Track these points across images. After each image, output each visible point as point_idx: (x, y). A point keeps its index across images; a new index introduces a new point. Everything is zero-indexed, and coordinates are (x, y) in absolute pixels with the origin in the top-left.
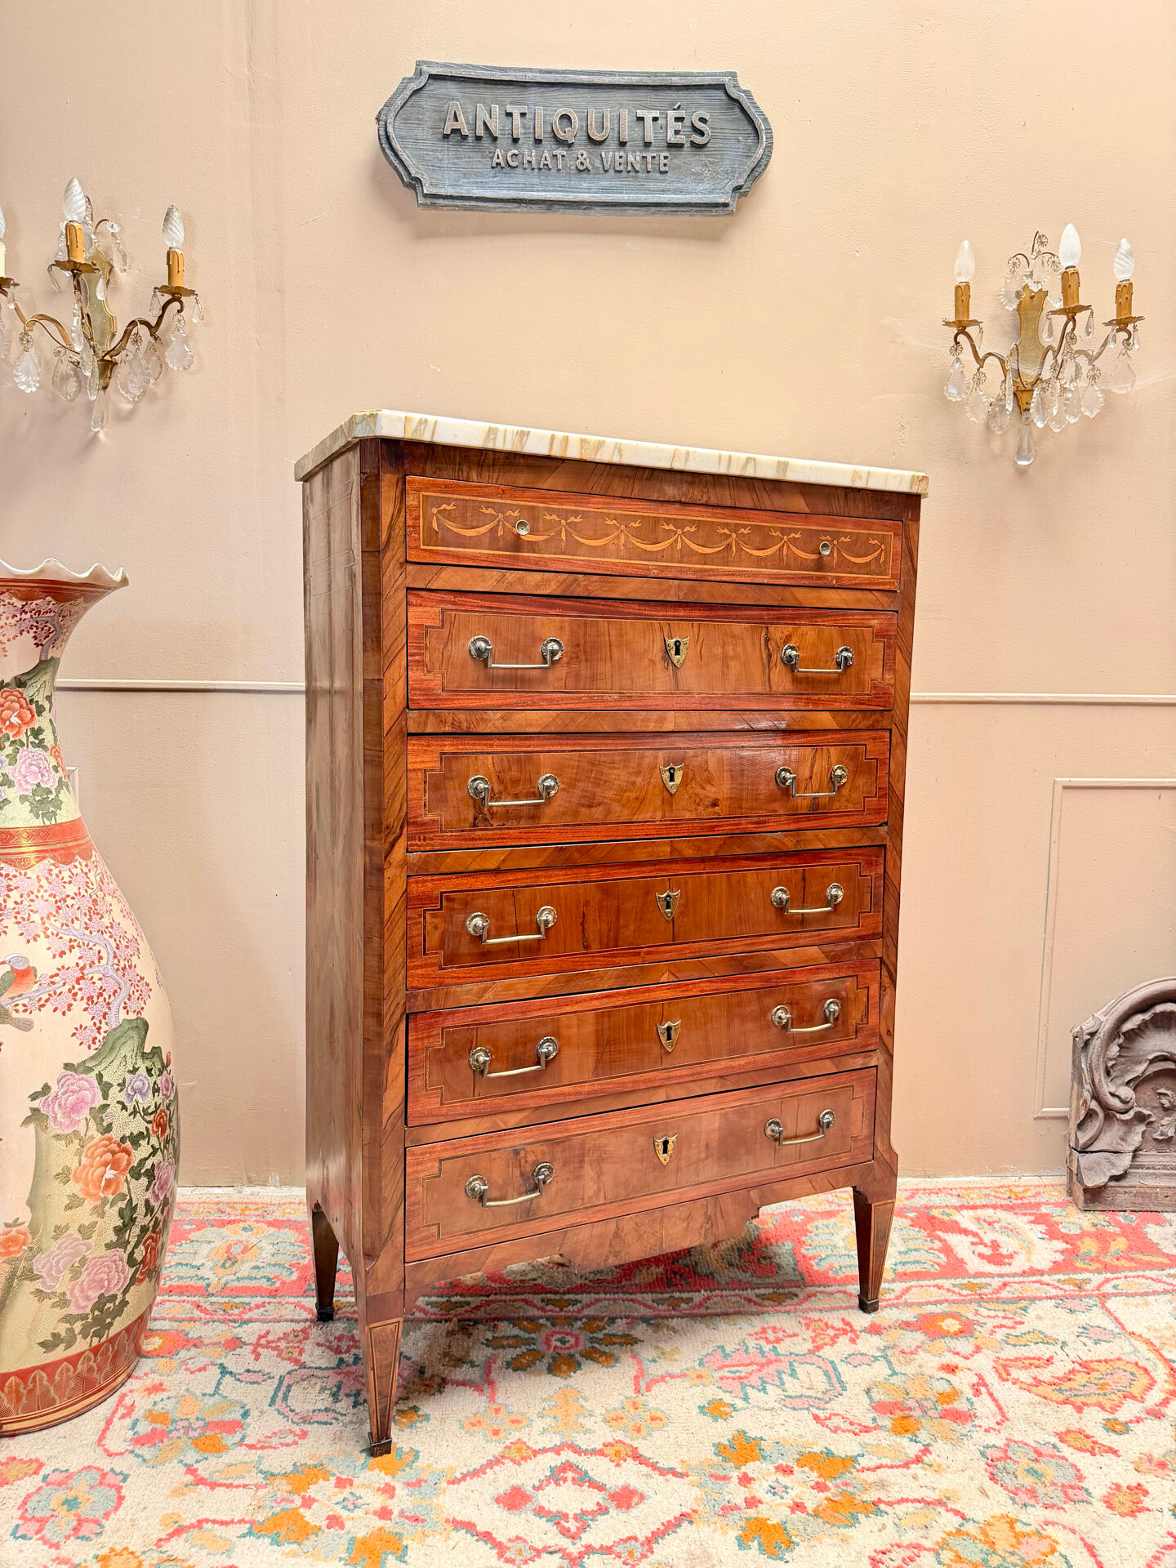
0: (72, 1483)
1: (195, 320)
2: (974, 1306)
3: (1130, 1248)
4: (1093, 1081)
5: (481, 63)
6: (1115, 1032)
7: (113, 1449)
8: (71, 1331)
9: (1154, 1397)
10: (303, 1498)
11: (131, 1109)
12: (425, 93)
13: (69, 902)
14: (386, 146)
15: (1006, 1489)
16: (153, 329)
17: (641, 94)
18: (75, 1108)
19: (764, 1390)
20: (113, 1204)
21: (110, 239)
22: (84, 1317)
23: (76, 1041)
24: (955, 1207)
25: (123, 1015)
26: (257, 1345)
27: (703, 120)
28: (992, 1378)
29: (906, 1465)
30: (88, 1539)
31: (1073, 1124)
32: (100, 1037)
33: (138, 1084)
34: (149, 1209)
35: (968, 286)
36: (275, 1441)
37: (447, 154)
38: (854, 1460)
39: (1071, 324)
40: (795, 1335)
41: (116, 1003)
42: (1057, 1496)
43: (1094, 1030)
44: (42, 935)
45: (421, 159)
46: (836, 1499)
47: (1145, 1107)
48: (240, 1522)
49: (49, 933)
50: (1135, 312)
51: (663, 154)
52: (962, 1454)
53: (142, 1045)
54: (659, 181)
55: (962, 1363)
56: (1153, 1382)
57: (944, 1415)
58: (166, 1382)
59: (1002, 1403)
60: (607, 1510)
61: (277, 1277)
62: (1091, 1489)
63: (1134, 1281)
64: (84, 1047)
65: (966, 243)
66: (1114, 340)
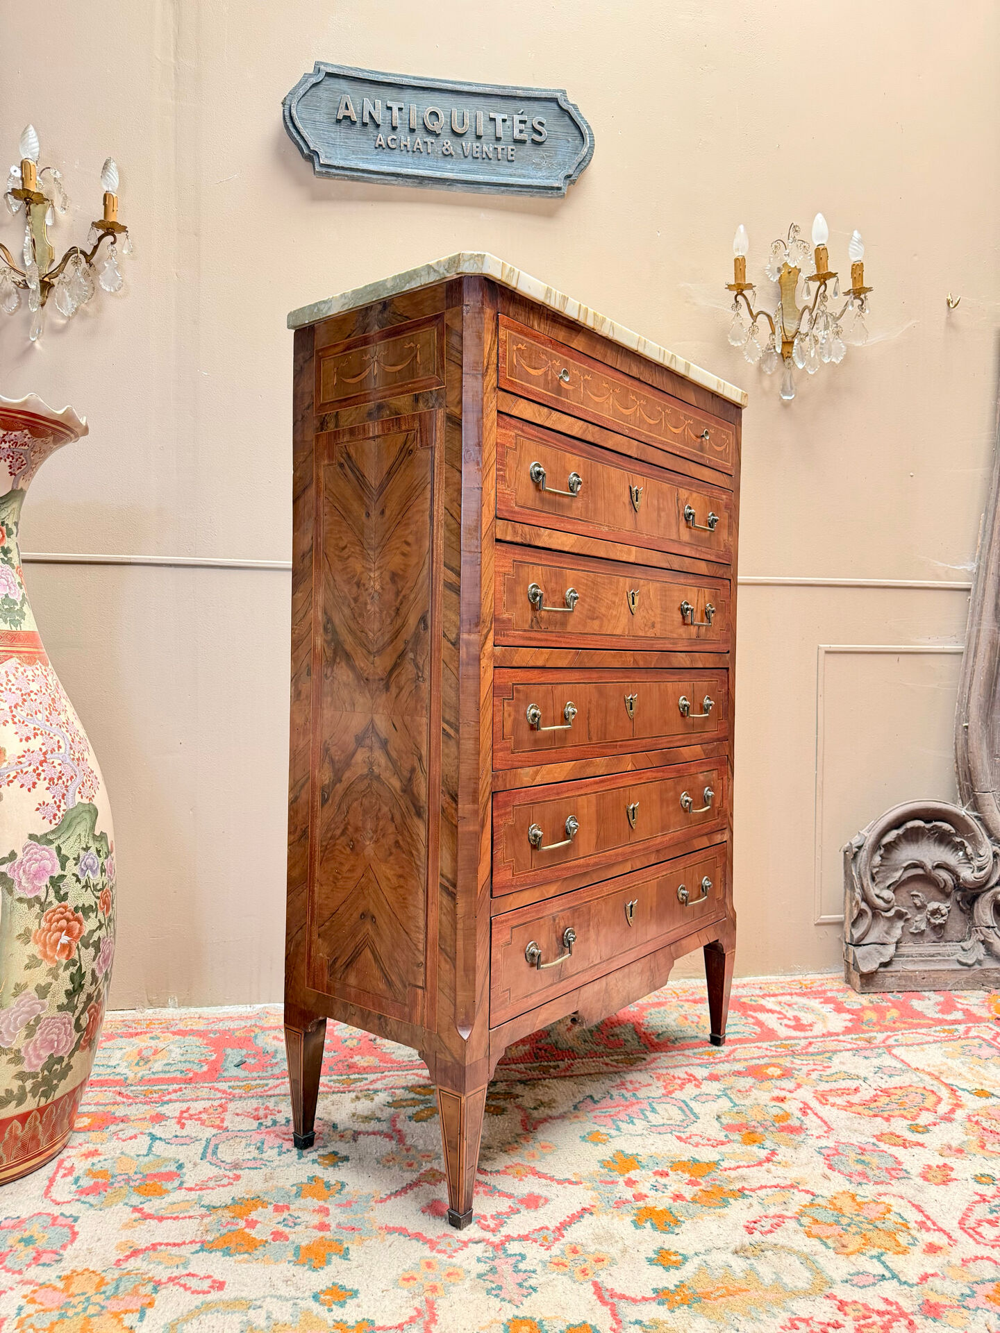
0: (24, 1226)
1: (125, 252)
2: (789, 1058)
3: (902, 1016)
4: (862, 885)
5: (367, 69)
6: (876, 846)
7: (59, 1199)
8: (22, 1088)
9: (943, 1108)
10: (247, 1221)
11: (83, 883)
12: (322, 86)
13: (32, 696)
14: (290, 125)
15: (842, 1174)
16: (88, 257)
17: (493, 101)
18: (37, 875)
19: (632, 1122)
20: (66, 968)
21: (54, 186)
22: (34, 1075)
23: (39, 815)
24: (759, 996)
25: (78, 798)
26: (181, 1117)
27: (541, 124)
28: (814, 1104)
29: (760, 1164)
30: (49, 1265)
31: (848, 925)
32: (60, 814)
33: (90, 861)
34: (95, 979)
35: (744, 258)
36: (211, 1184)
37: (339, 134)
38: (716, 1163)
39: (823, 288)
40: (650, 1085)
41: (73, 787)
42: (884, 1176)
43: (860, 844)
44: (10, 721)
45: (318, 136)
46: (708, 1189)
47: (903, 906)
48: (191, 1243)
49: (16, 720)
50: (866, 285)
51: (510, 147)
52: (804, 1153)
53: (93, 828)
54: (507, 167)
55: (788, 1095)
56: (940, 1100)
57: (782, 1129)
58: (101, 1149)
59: (827, 1120)
60: (518, 1211)
61: (189, 1070)
62: (909, 1169)
63: (910, 1036)
64: (46, 821)
65: (742, 227)
66: (851, 305)
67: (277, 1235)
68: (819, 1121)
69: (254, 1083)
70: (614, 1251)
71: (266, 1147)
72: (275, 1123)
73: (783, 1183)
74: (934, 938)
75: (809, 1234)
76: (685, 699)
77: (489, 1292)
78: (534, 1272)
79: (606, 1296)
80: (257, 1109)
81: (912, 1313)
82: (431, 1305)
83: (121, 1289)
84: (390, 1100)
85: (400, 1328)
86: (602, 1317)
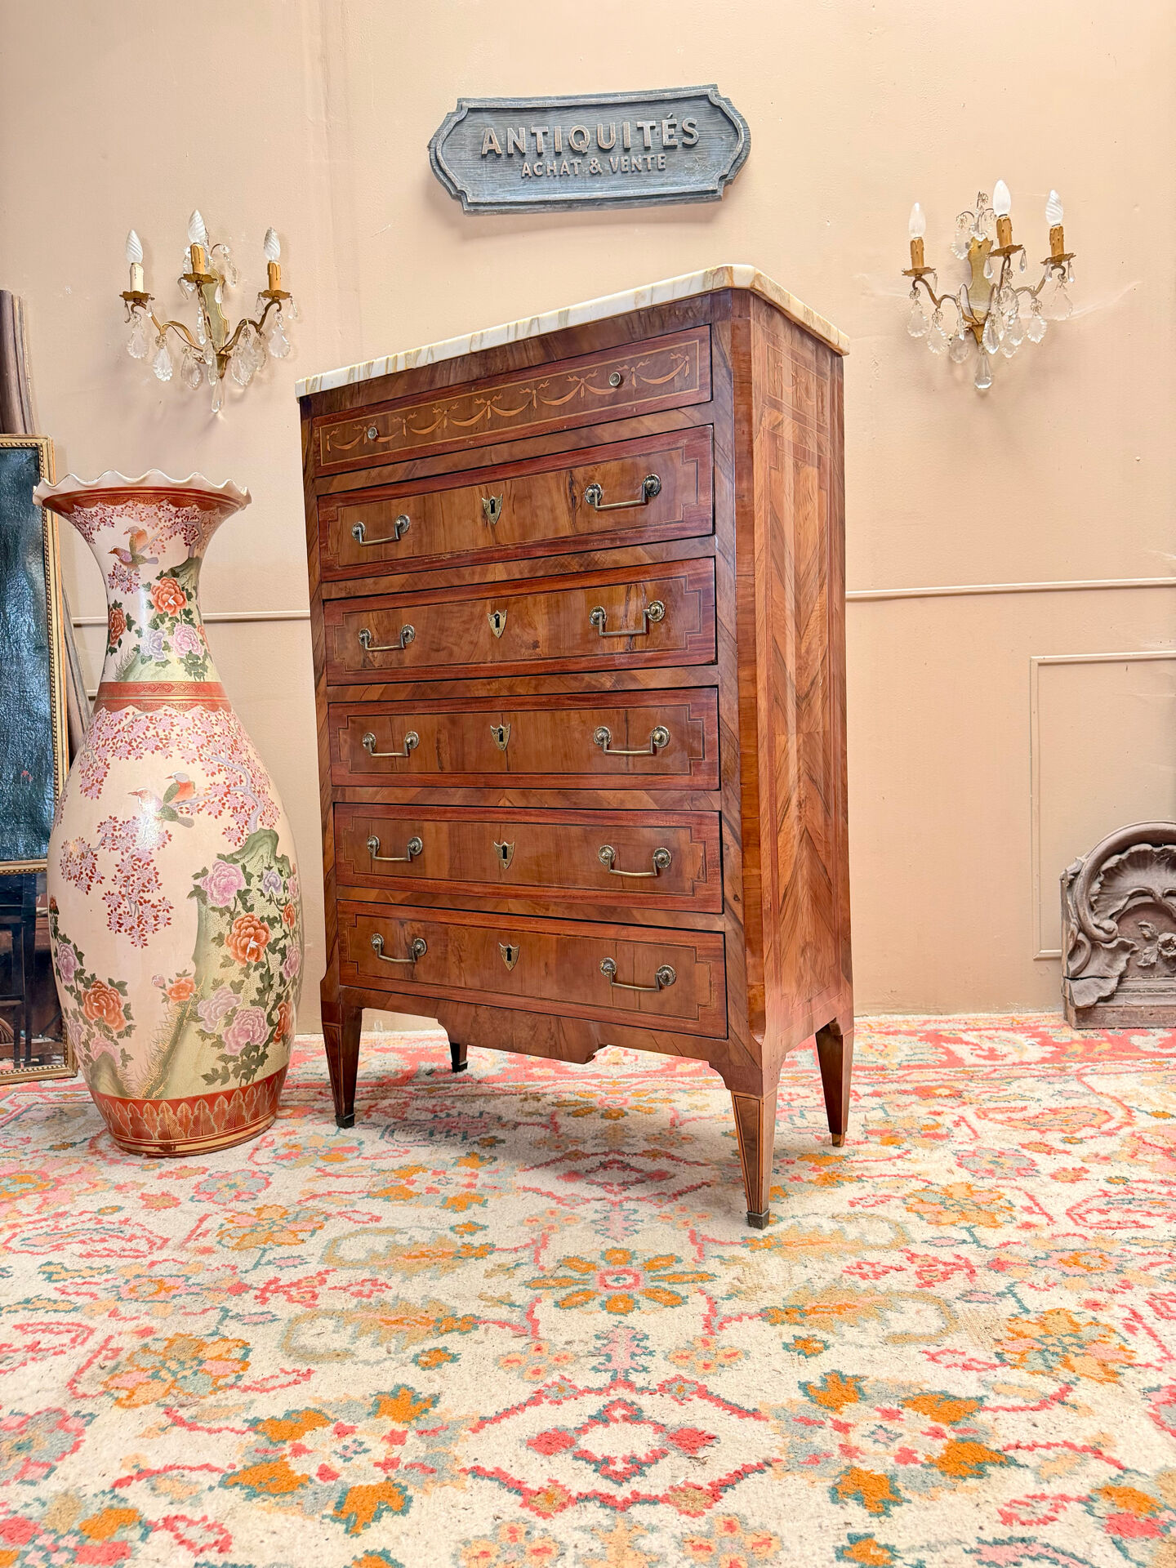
0: (230, 1177)
1: (290, 317)
2: (965, 1082)
3: (1113, 1049)
4: (1079, 915)
5: (509, 97)
6: (1095, 872)
7: (260, 1162)
8: (225, 1068)
9: (1110, 1126)
10: (408, 1180)
11: (267, 897)
12: (466, 123)
13: (216, 738)
14: (436, 168)
15: (969, 1170)
16: (258, 327)
17: (640, 109)
18: (226, 889)
20: (256, 969)
21: (225, 262)
22: (234, 1059)
23: (225, 838)
24: (961, 1030)
25: (259, 825)
27: (691, 125)
28: (971, 1118)
29: (889, 1159)
30: (246, 1201)
31: (1065, 958)
32: (243, 838)
33: (272, 879)
34: (283, 982)
35: (921, 240)
36: (384, 1156)
37: (485, 169)
38: (846, 1157)
41: (254, 815)
42: (1012, 1173)
43: (1077, 870)
44: (198, 759)
45: (465, 176)
46: (828, 1174)
47: (1128, 938)
48: (359, 1192)
49: (203, 758)
50: (1066, 252)
51: (660, 155)
52: (937, 1154)
53: (274, 850)
54: (658, 177)
55: (948, 1111)
56: (1111, 1118)
57: (926, 1136)
58: (298, 1130)
59: (976, 1129)
60: (643, 1182)
62: (1041, 1170)
63: (1111, 1066)
64: (232, 843)
65: (917, 205)
66: (1051, 275)
67: (430, 1190)
68: (969, 1131)
70: (719, 1212)
71: (436, 1133)
72: (448, 1115)
73: (902, 1173)
74: (1167, 972)
75: (909, 1210)
77: (597, 1232)
78: (642, 1221)
79: (699, 1240)
80: (434, 1107)
81: (978, 1266)
82: (545, 1238)
83: (300, 1217)
84: (555, 1100)
85: (516, 1250)
86: (689, 1252)
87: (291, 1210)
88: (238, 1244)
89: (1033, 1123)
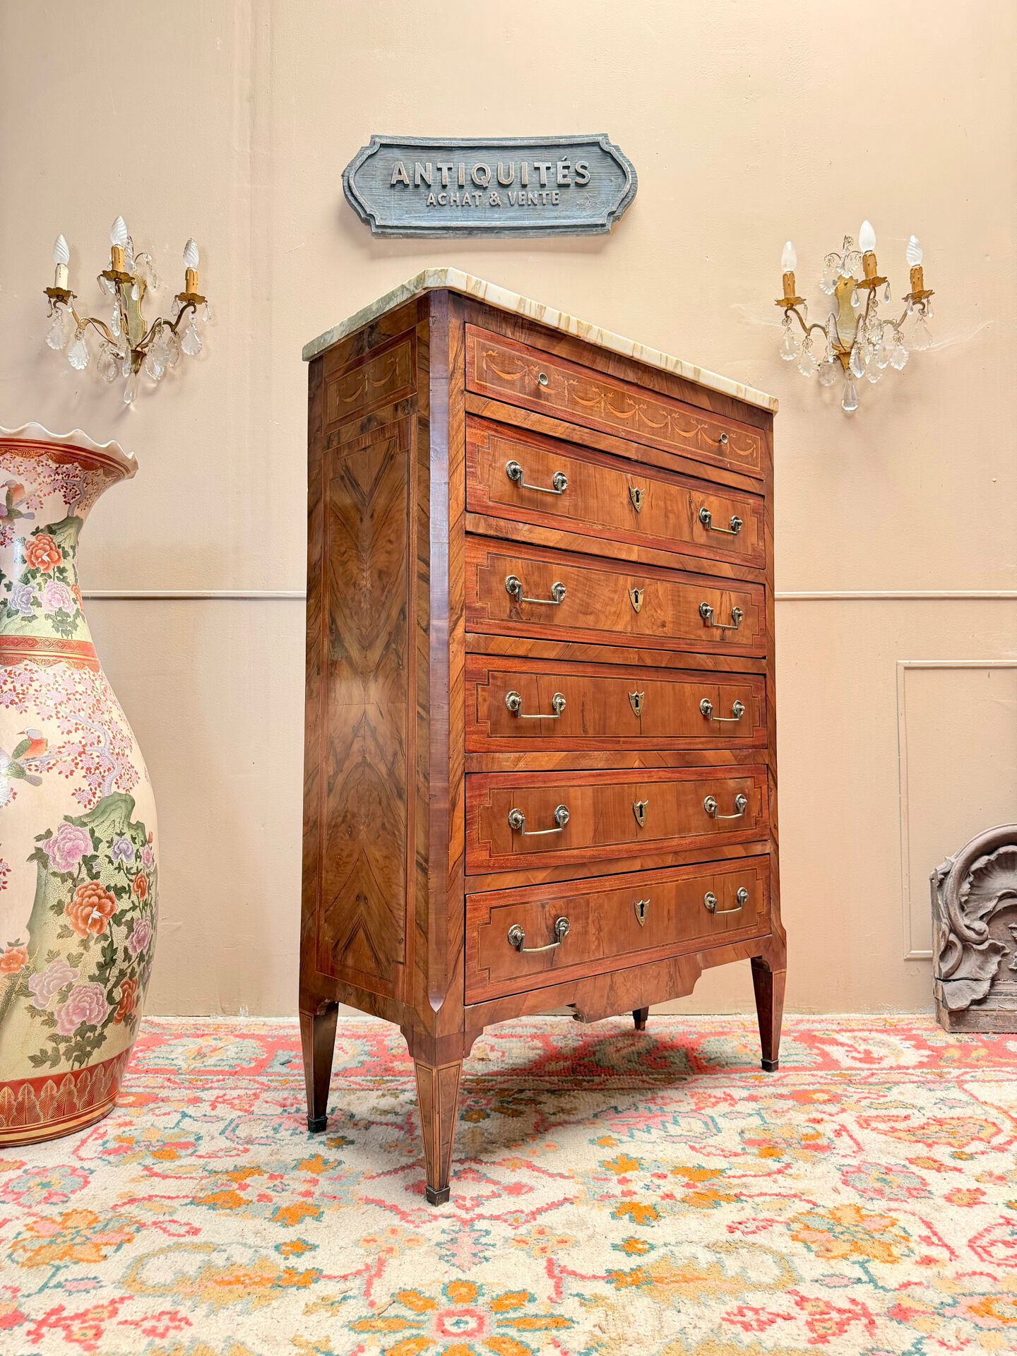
0: (46, 1173)
1: (204, 320)
2: (843, 1086)
3: (990, 1054)
4: (949, 915)
5: (419, 136)
6: (964, 872)
7: (83, 1156)
8: (56, 1050)
9: (997, 1140)
10: (240, 1184)
11: (116, 865)
12: (377, 157)
13: (78, 696)
14: (348, 194)
15: (856, 1189)
16: (173, 327)
17: (537, 152)
18: (70, 853)
19: (649, 1132)
20: (97, 941)
21: (147, 268)
22: (67, 1040)
23: (74, 799)
24: (834, 1031)
25: (114, 788)
26: (216, 1101)
27: (584, 167)
28: (852, 1127)
29: (769, 1175)
30: (55, 1204)
31: (936, 959)
32: (95, 800)
33: (123, 846)
34: (127, 957)
35: (792, 273)
36: (220, 1154)
37: (394, 196)
38: (722, 1171)
39: (873, 293)
40: (681, 1101)
41: (109, 777)
42: (903, 1194)
43: (946, 870)
44: (54, 716)
45: (375, 202)
46: (702, 1191)
47: (999, 940)
48: (184, 1197)
49: (59, 715)
50: (925, 289)
51: (554, 192)
52: (821, 1169)
53: (128, 815)
54: (552, 211)
55: (826, 1117)
56: (999, 1131)
57: (807, 1147)
58: (135, 1120)
59: (860, 1141)
60: (500, 1196)
61: (238, 1065)
62: (933, 1190)
63: (991, 1073)
64: (81, 805)
65: (789, 243)
66: (912, 310)
67: (262, 1197)
68: (851, 1143)
69: (292, 1078)
70: (581, 1236)
71: (282, 1128)
72: (298, 1110)
73: (783, 1191)
75: (794, 1238)
76: (707, 701)
77: (441, 1258)
78: (493, 1246)
79: (557, 1272)
80: (285, 1099)
81: (877, 1315)
82: (381, 1263)
83: (109, 1227)
85: (345, 1277)
86: (544, 1287)
87: (101, 1218)
88: (30, 1259)
89: (918, 1135)
